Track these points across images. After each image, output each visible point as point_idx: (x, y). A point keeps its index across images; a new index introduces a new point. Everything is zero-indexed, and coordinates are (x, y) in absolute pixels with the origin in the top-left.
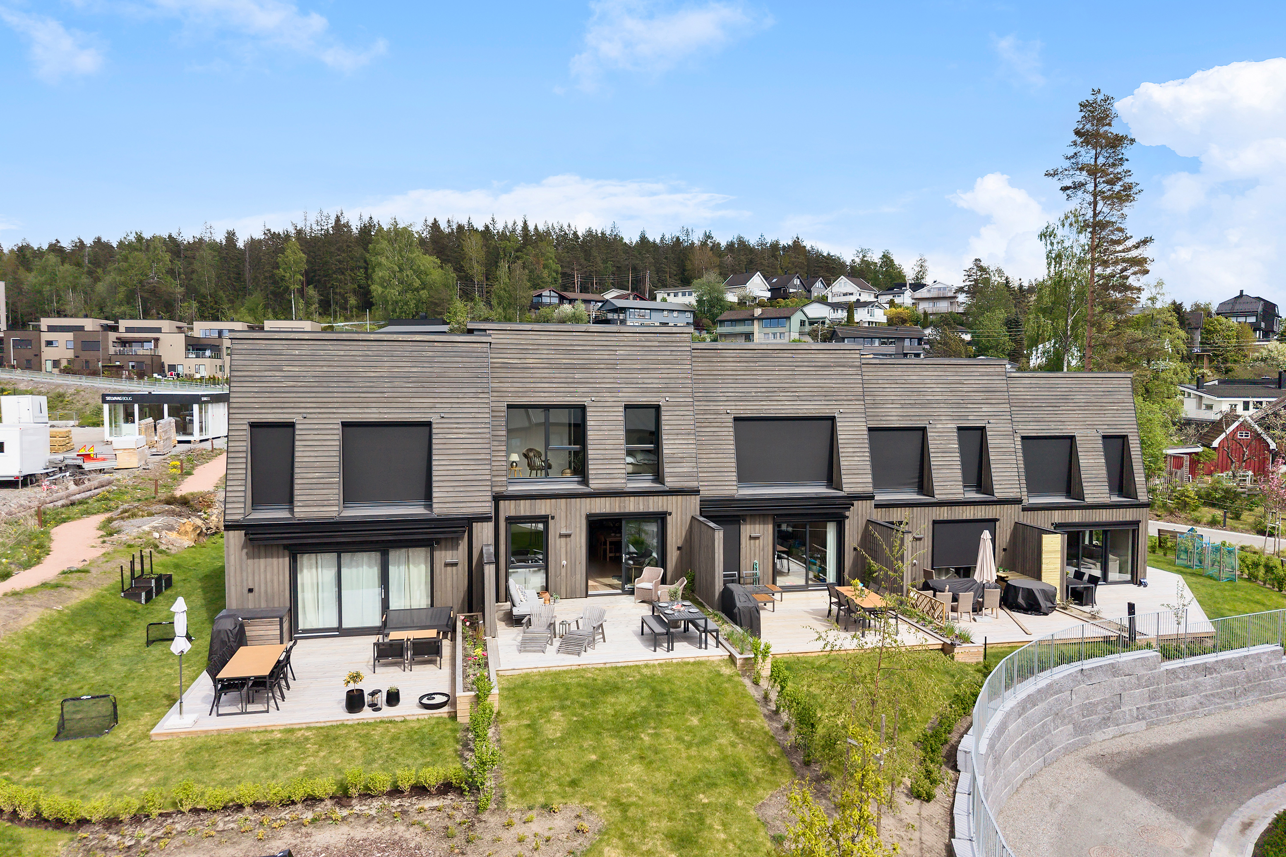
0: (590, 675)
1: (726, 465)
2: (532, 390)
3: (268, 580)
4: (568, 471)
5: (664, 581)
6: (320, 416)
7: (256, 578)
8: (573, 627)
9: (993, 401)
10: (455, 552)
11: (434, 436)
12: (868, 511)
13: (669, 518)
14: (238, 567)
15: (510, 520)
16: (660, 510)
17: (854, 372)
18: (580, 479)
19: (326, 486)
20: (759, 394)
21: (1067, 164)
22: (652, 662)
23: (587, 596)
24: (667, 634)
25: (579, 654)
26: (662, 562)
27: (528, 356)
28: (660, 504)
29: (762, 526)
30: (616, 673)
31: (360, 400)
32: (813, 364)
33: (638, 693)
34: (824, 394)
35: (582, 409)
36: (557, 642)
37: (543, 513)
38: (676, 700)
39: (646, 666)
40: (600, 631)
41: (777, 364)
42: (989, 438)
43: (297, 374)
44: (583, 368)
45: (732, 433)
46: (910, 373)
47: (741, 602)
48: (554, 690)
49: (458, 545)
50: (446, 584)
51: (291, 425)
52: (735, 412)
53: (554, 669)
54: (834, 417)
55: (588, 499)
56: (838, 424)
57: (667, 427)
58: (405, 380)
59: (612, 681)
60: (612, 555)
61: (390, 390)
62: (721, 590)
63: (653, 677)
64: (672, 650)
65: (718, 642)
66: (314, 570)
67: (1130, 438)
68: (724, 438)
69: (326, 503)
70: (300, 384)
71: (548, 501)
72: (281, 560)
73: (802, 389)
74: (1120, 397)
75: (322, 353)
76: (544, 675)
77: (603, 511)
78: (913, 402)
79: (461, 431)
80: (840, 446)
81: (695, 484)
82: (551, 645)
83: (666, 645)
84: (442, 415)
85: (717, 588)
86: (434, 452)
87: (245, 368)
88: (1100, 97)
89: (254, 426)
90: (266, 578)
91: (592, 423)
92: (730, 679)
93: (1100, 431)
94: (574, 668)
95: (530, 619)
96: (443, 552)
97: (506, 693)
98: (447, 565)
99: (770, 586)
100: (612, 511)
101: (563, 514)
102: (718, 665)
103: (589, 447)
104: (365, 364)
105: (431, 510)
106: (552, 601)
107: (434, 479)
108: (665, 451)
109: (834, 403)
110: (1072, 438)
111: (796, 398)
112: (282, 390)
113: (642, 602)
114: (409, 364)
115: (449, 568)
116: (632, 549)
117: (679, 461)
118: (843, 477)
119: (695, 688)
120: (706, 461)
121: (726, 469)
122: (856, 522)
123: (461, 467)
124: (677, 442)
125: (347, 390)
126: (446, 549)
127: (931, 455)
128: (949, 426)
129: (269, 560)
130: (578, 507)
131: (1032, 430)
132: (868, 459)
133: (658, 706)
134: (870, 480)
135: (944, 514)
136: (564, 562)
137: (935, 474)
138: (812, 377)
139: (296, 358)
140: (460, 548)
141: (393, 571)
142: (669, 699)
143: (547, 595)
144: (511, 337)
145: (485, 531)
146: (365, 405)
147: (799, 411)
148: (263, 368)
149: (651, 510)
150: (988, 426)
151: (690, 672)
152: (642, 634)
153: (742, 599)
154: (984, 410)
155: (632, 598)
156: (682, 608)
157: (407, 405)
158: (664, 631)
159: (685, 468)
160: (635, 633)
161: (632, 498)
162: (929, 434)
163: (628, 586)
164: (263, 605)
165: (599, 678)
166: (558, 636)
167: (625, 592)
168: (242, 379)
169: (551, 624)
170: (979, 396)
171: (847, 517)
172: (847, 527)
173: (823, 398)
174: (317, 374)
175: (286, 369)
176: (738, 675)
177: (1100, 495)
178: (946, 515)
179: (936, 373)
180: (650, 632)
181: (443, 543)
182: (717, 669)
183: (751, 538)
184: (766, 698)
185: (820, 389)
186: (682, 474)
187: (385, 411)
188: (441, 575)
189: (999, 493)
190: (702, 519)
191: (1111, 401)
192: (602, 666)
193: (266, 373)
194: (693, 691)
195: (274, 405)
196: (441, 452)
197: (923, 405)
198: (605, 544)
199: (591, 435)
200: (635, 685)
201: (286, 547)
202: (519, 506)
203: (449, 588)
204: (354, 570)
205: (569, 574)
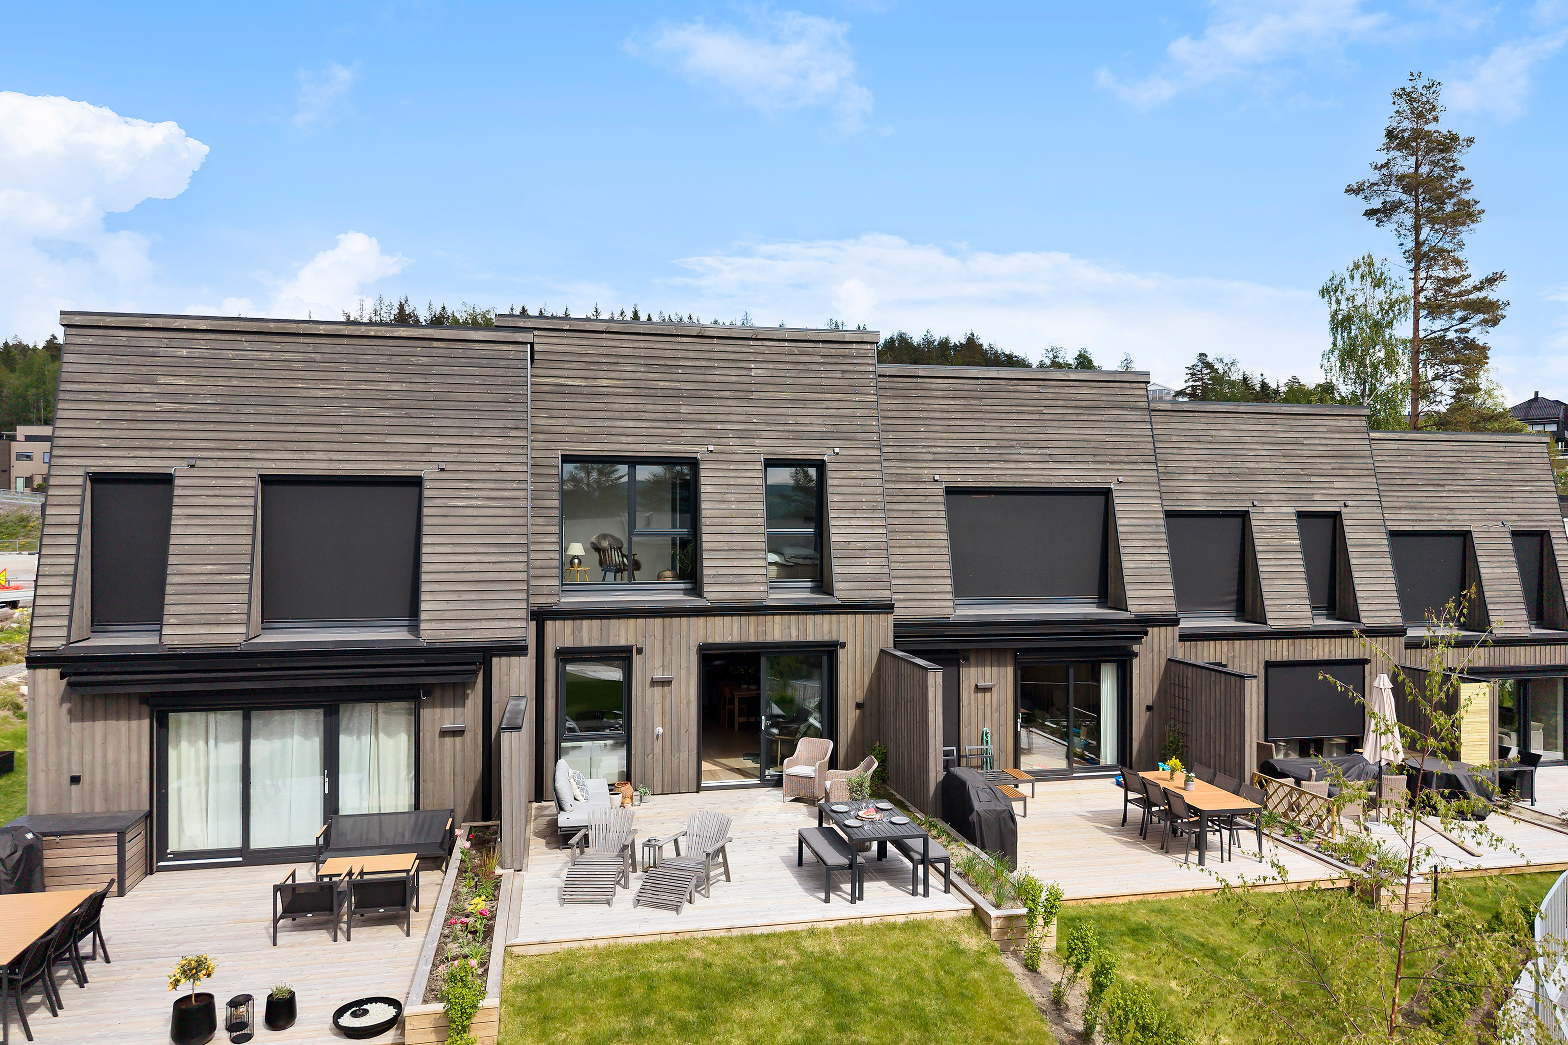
0: (698, 954)
1: (934, 566)
2: (607, 430)
3: (110, 759)
4: (668, 573)
5: (833, 764)
6: (221, 464)
7: (87, 758)
8: (669, 852)
9: (1351, 472)
10: (459, 710)
11: (426, 503)
12: (1170, 645)
13: (841, 653)
14: (52, 736)
15: (566, 655)
16: (827, 638)
17: (1139, 418)
18: (689, 586)
19: (225, 588)
20: (987, 450)
21: (1375, 177)
22: (822, 926)
23: (699, 789)
24: (851, 866)
25: (677, 909)
26: (830, 731)
27: (601, 374)
28: (826, 628)
29: (995, 669)
30: (750, 947)
31: (295, 437)
32: (1074, 403)
33: (798, 997)
34: (1091, 451)
35: (693, 464)
36: (636, 881)
37: (623, 643)
38: (877, 1011)
39: (812, 933)
40: (720, 859)
41: (1015, 402)
42: (1346, 529)
43: (182, 390)
44: (693, 396)
45: (943, 514)
46: (1219, 427)
47: (981, 803)
48: (622, 990)
49: (465, 697)
50: (442, 768)
51: (166, 480)
52: (947, 478)
53: (626, 941)
54: (1110, 489)
55: (702, 620)
56: (1116, 501)
57: (836, 498)
58: (377, 404)
59: (742, 967)
60: (743, 719)
61: (350, 420)
62: (940, 778)
63: (825, 957)
64: (861, 898)
65: (949, 884)
66: (201, 744)
67: (1553, 535)
68: (930, 521)
69: (223, 619)
70: (186, 407)
71: (632, 622)
72: (134, 723)
73: (1055, 444)
74: (1533, 472)
75: (230, 354)
76: (604, 955)
77: (728, 639)
78: (1227, 471)
79: (475, 494)
80: (1120, 536)
81: (886, 594)
82: (625, 887)
83: (847, 887)
84: (442, 466)
85: (932, 774)
86: (425, 530)
87: (87, 378)
88: (1420, 84)
89: (97, 479)
90: (105, 756)
91: (709, 489)
92: (980, 960)
93: (1508, 524)
94: (666, 938)
95: (586, 836)
96: (438, 711)
97: (520, 999)
98: (444, 733)
99: (1010, 770)
100: (744, 640)
101: (658, 645)
102: (953, 930)
103: (704, 529)
104: (308, 375)
105: (418, 635)
106: (636, 799)
107: (424, 577)
108: (833, 538)
109: (1108, 466)
110: (1466, 536)
111: (1047, 458)
112: (153, 416)
113: (796, 800)
114: (386, 377)
115: (448, 740)
116: (776, 710)
117: (859, 554)
118: (1127, 587)
119: (911, 981)
120: (901, 558)
121: (934, 573)
122: (1149, 662)
123: (473, 558)
124: (854, 522)
125: (273, 419)
126: (443, 706)
127: (1259, 556)
128: (1284, 510)
129: (112, 724)
130: (684, 633)
131: (1405, 521)
132: (1166, 558)
133: (842, 1028)
134: (1171, 593)
135: (1283, 651)
136: (659, 730)
137: (1266, 587)
138: (1072, 424)
139: (183, 362)
140: (469, 702)
141: (347, 744)
142: (863, 1010)
143: (628, 789)
144: (570, 341)
145: (515, 672)
146: (304, 446)
147: (1053, 479)
148: (120, 378)
149: (811, 638)
150: (1344, 510)
151: (898, 947)
152: (800, 863)
153: (984, 796)
154: (1336, 485)
155: (778, 793)
156: (877, 816)
157: (379, 447)
158: (845, 861)
159: (869, 567)
160: (785, 860)
161: (778, 618)
162: (1253, 523)
163: (770, 772)
164: (99, 807)
165: (717, 961)
166: (639, 868)
167: (765, 783)
168: (81, 396)
169: (625, 847)
170: (1327, 465)
171: (1136, 655)
172: (1135, 671)
173: (1091, 459)
174: (220, 390)
175: (162, 379)
176: (996, 951)
177: (1513, 624)
178: (1285, 653)
179: (1259, 427)
180: (814, 859)
181: (437, 693)
182: (954, 938)
183: (977, 689)
184: (1058, 1003)
185: (1085, 444)
186: (863, 577)
187: (340, 456)
188: (433, 751)
189: (1368, 619)
190: (899, 653)
191: (1520, 477)
192: (722, 933)
193: (126, 388)
194: (910, 990)
195: (137, 443)
196: (437, 530)
197: (1241, 476)
198: (732, 702)
199: (707, 508)
200: (790, 977)
201: (144, 699)
202: (581, 628)
203: (448, 777)
204: (277, 743)
205: (668, 752)
